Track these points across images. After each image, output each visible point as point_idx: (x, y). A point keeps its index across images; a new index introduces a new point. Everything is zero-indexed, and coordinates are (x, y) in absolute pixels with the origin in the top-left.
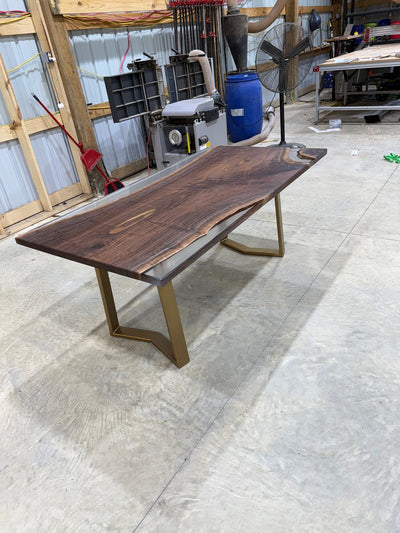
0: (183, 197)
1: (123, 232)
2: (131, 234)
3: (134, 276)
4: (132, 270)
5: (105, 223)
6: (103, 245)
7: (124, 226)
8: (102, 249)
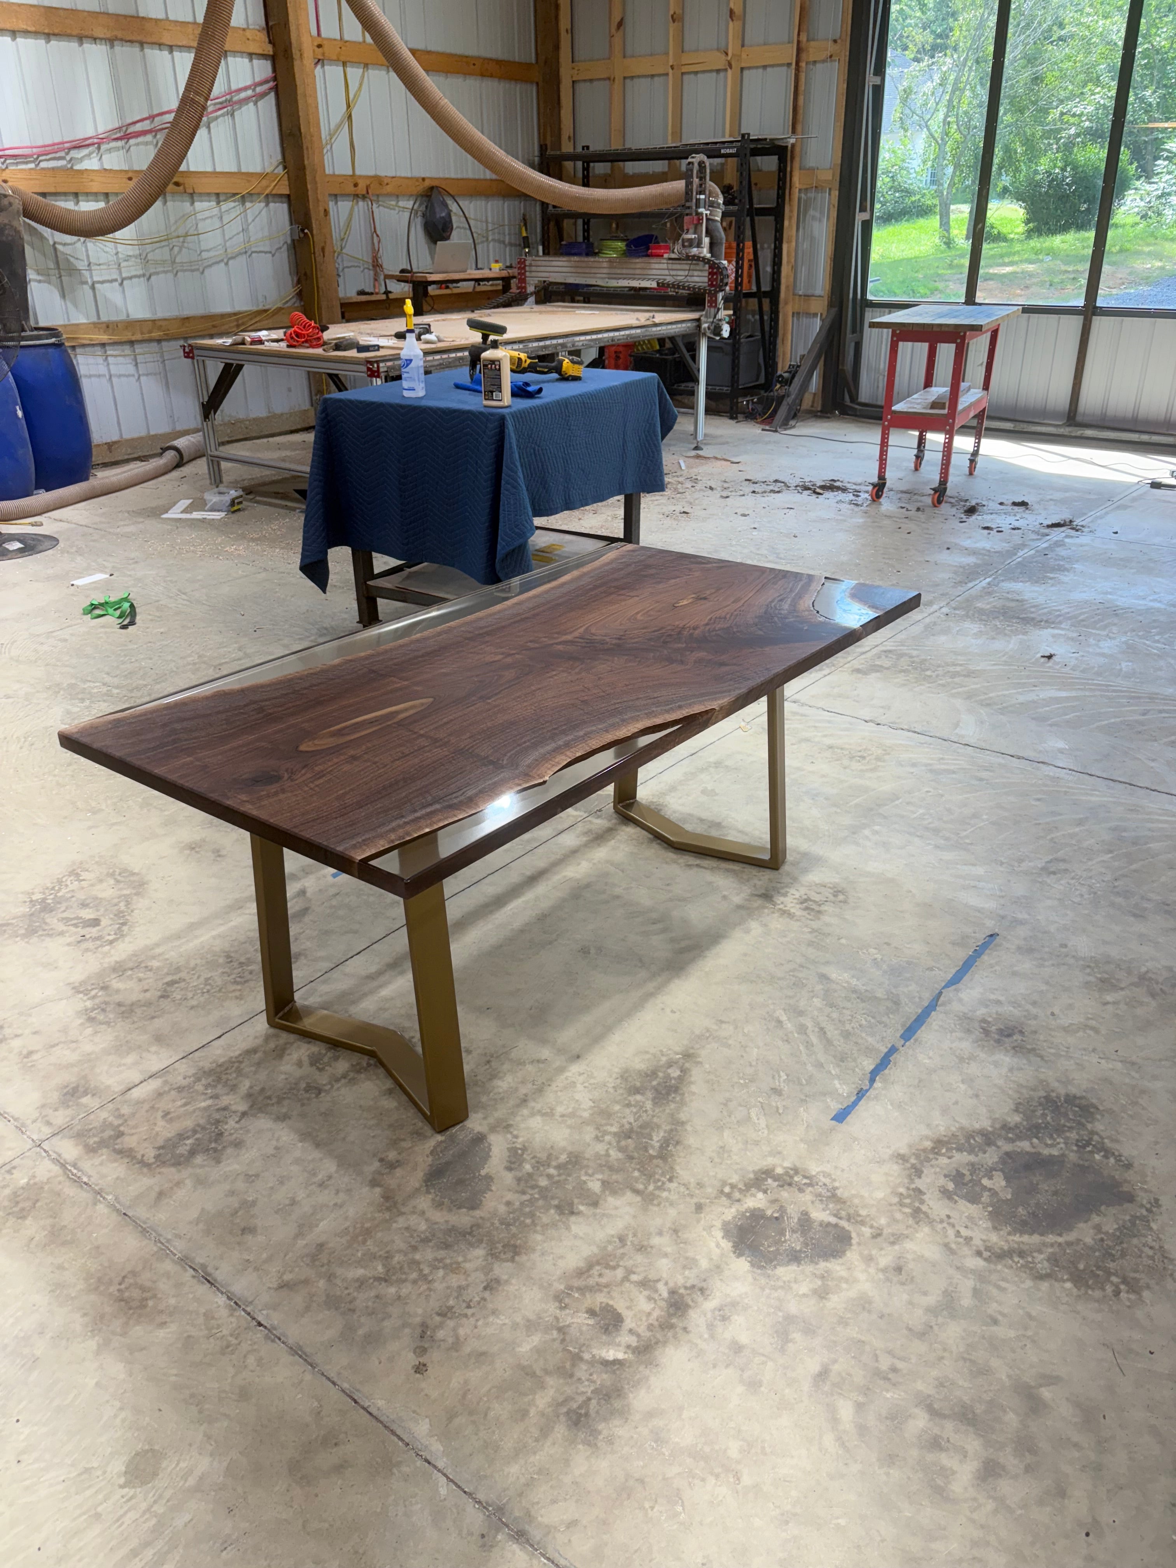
0: (509, 674)
1: (335, 750)
2: (354, 758)
3: (342, 863)
4: (340, 848)
5: (292, 721)
6: (277, 778)
7: (340, 733)
8: (273, 788)
